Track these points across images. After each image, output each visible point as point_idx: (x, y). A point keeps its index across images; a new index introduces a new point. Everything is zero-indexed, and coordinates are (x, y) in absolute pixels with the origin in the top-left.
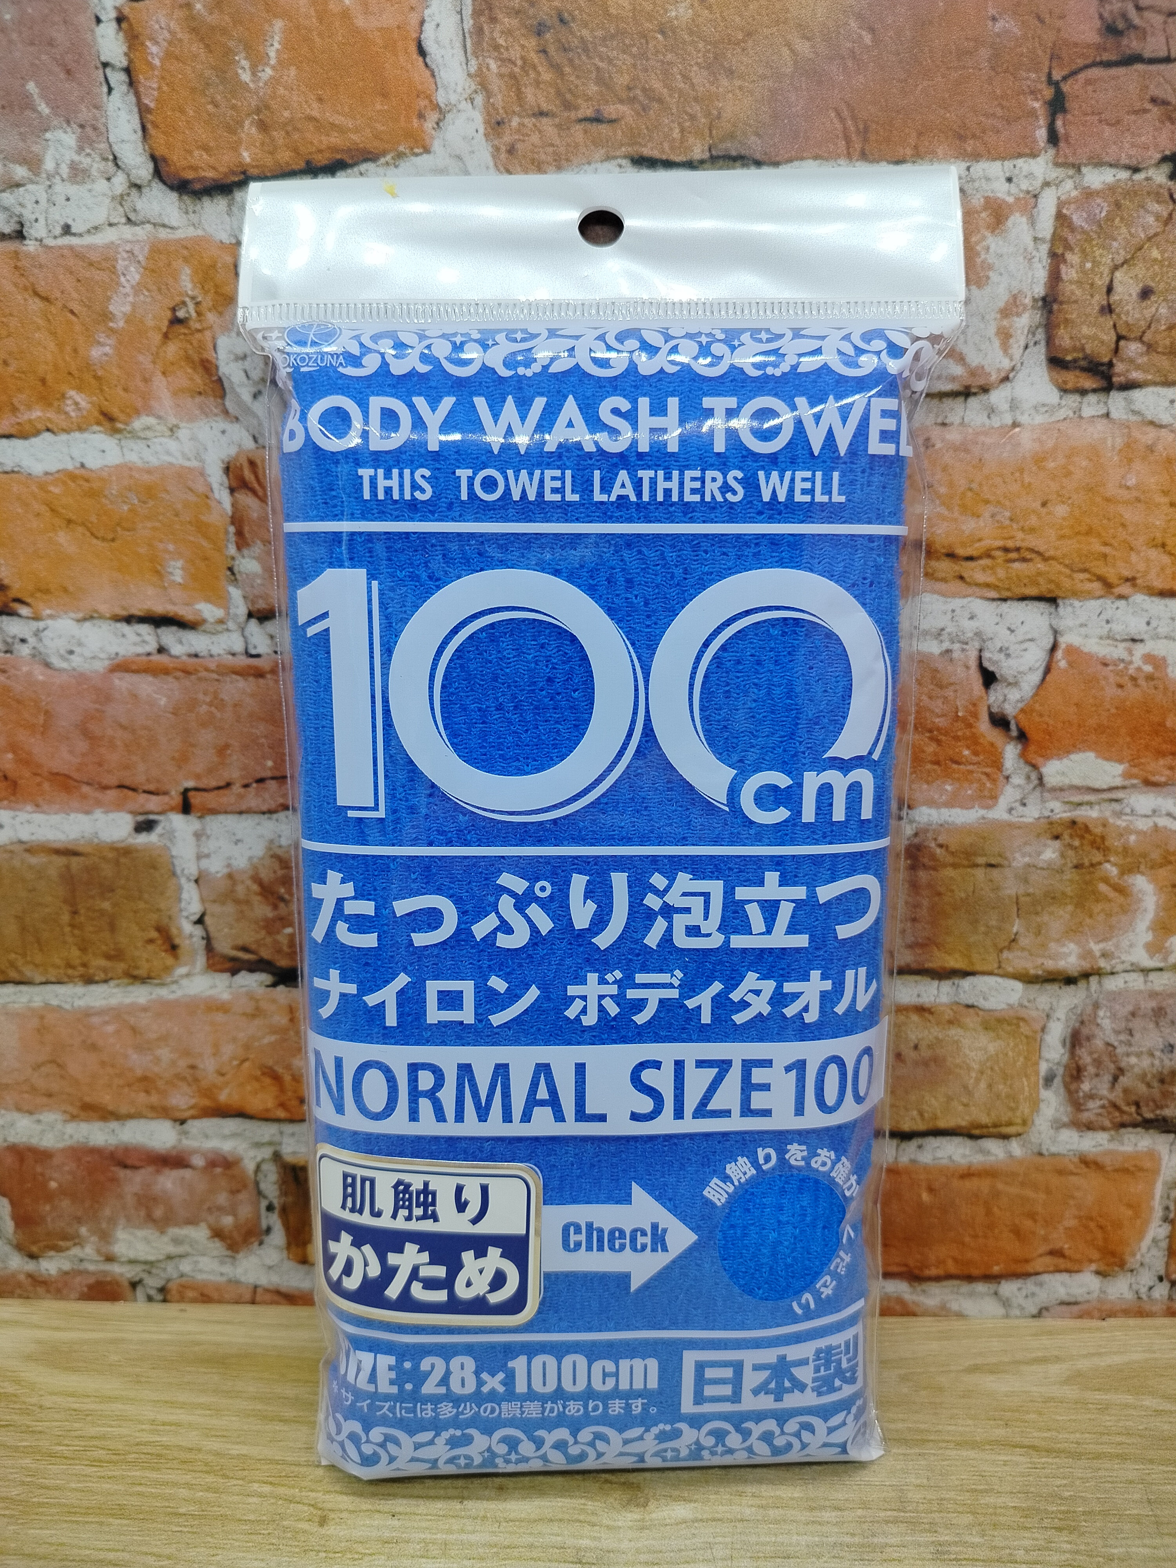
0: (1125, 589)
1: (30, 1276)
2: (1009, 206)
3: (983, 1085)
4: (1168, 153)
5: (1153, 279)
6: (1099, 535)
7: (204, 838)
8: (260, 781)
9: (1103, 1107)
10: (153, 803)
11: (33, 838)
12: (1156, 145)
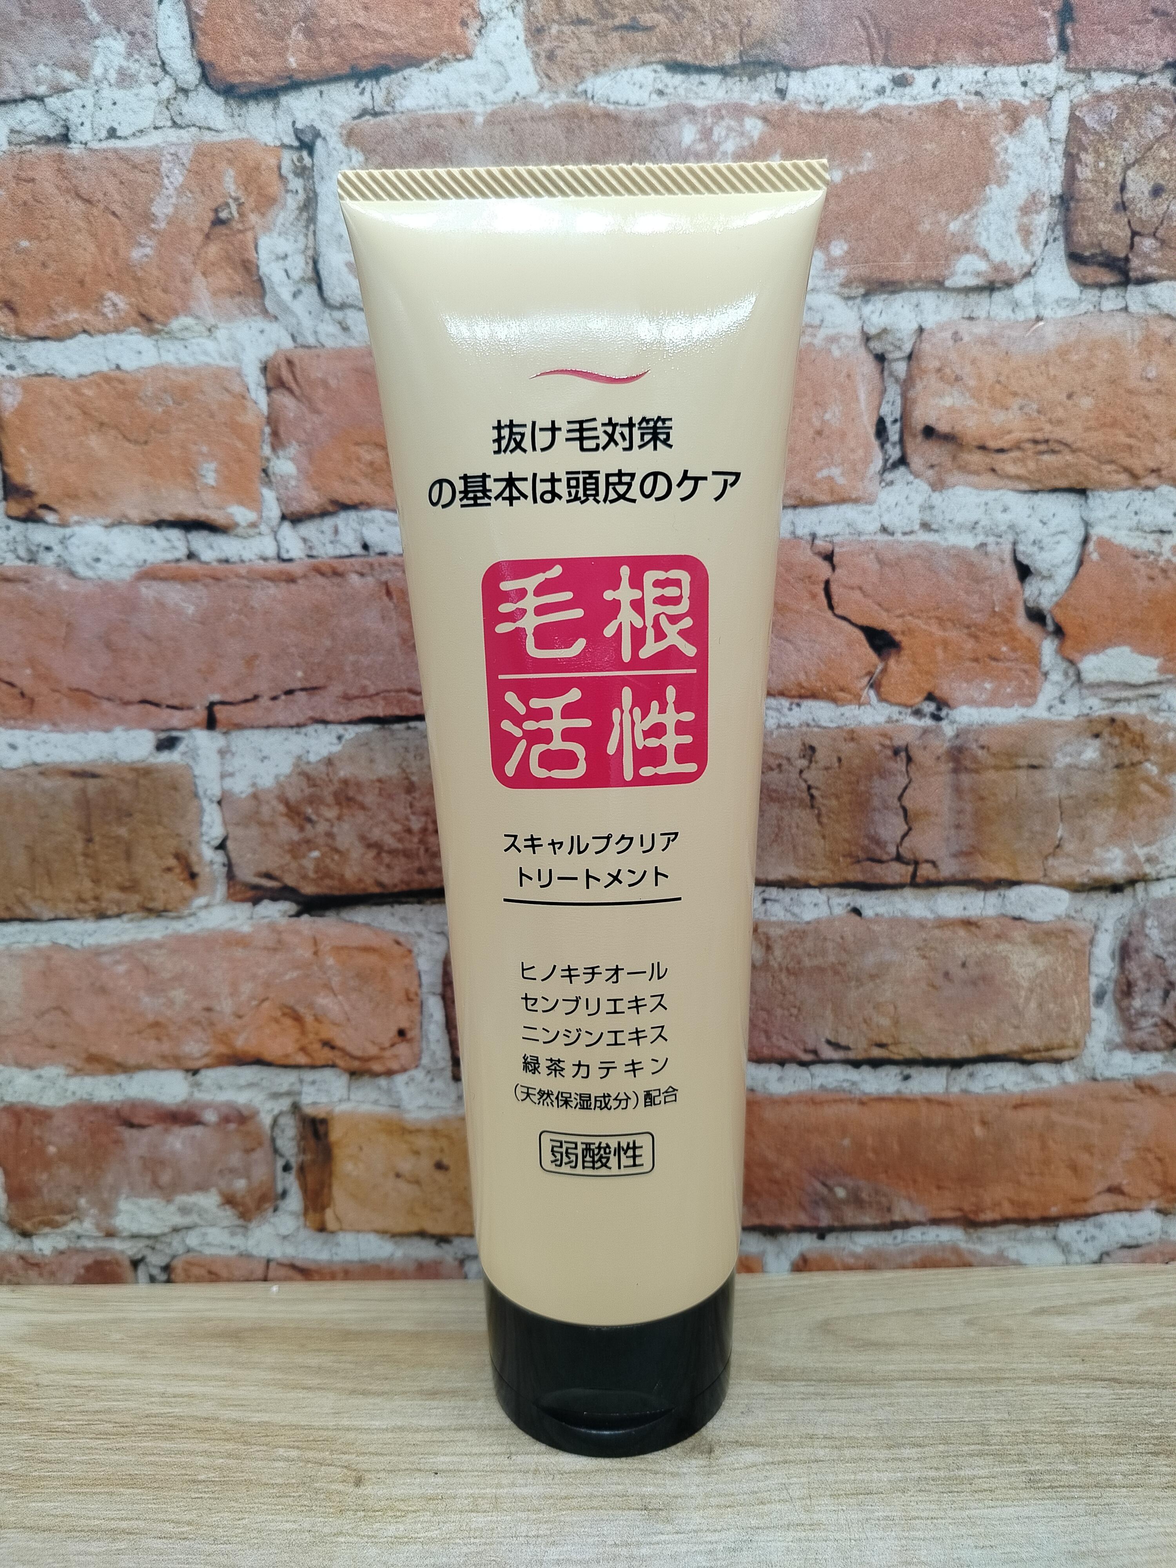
0: (1151, 480)
1: (22, 1257)
2: (1025, 108)
3: (1033, 1005)
4: (1170, 59)
5: (1163, 178)
6: (1123, 427)
7: (228, 756)
8: (289, 692)
9: (1155, 1025)
10: (177, 718)
11: (49, 760)
12: (1159, 53)
